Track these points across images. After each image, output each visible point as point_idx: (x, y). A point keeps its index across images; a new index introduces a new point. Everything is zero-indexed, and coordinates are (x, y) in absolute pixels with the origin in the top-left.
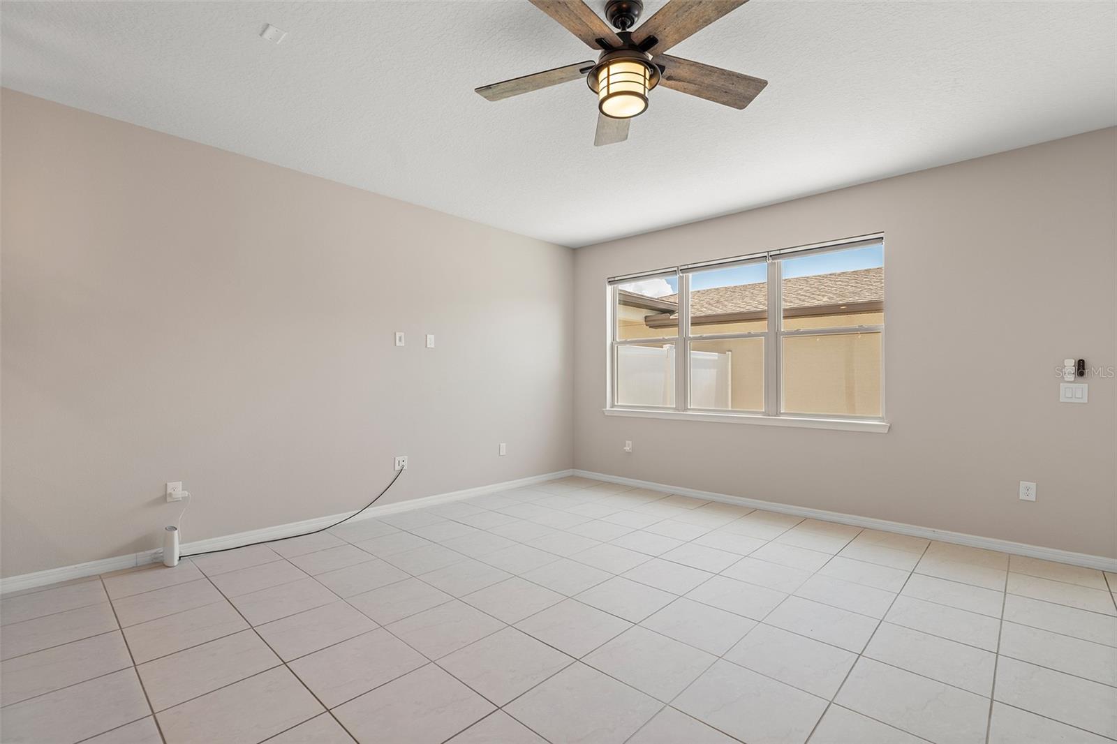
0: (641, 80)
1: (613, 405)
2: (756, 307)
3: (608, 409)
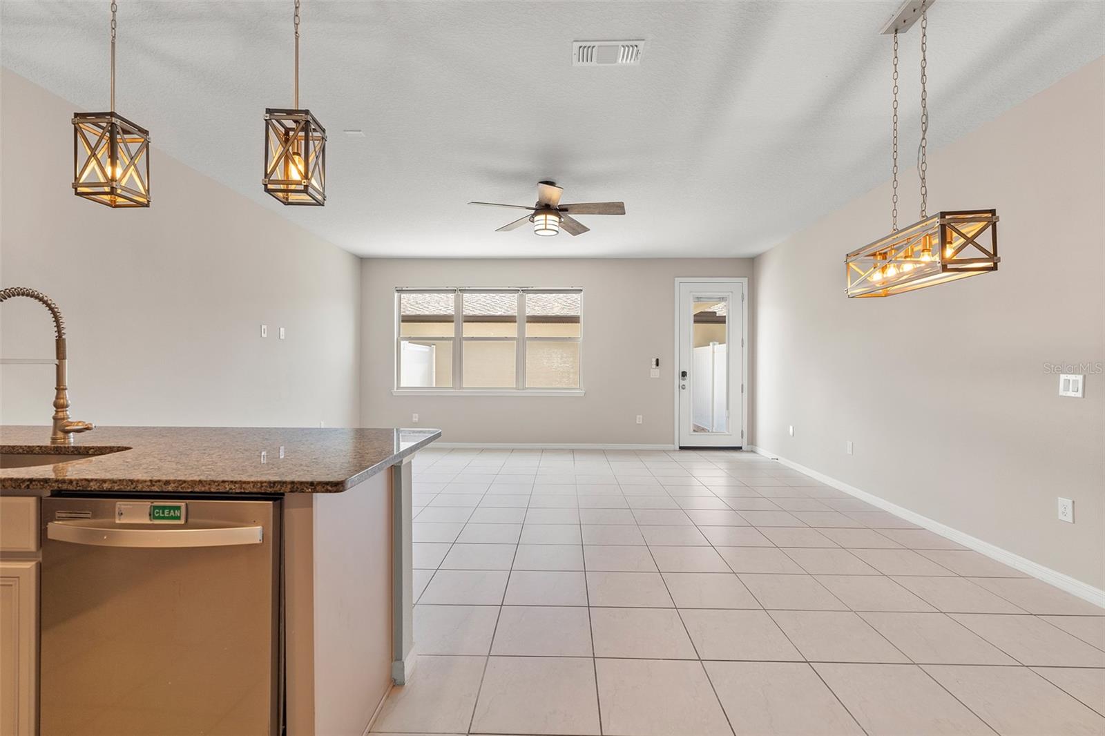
0: (557, 224)
1: (398, 388)
2: (446, 311)
3: (395, 390)
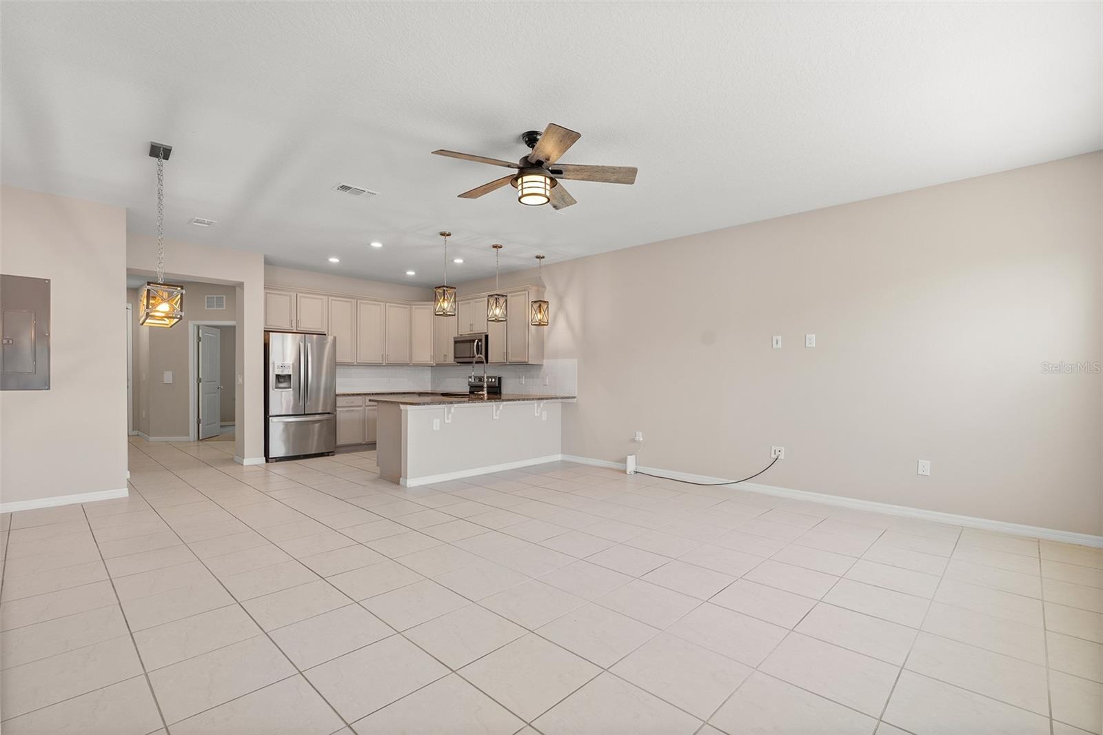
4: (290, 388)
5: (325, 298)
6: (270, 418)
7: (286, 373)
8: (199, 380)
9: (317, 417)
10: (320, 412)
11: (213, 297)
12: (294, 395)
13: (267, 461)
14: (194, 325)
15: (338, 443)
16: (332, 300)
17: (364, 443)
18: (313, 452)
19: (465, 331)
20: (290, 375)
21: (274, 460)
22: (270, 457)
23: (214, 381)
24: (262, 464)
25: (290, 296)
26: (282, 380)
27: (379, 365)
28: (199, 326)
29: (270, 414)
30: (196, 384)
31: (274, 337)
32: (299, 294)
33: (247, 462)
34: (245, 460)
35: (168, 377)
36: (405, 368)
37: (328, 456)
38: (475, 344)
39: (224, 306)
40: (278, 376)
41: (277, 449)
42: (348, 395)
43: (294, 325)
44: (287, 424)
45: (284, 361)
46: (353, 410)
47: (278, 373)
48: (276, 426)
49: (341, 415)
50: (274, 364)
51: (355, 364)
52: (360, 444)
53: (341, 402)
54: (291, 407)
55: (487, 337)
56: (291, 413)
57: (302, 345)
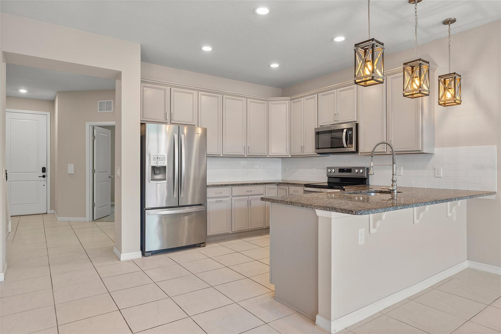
4: (165, 179)
5: (195, 93)
6: (147, 211)
7: (160, 164)
8: (94, 171)
9: (187, 210)
10: (189, 204)
11: (104, 102)
12: (168, 188)
13: (143, 255)
14: (90, 125)
15: (208, 234)
16: (202, 95)
17: (231, 232)
18: (184, 244)
19: (327, 121)
20: (165, 167)
21: (150, 253)
22: (146, 250)
23: (107, 172)
24: (139, 259)
25: (165, 90)
26: (158, 172)
27: (241, 157)
28: (93, 127)
29: (147, 207)
30: (91, 174)
31: (149, 127)
32: (172, 89)
33: (124, 257)
34: (122, 255)
35: (71, 169)
36: (261, 159)
37: (200, 247)
38: (344, 134)
39: (112, 109)
40: (154, 168)
41: (153, 244)
42: (218, 186)
43: (168, 118)
44: (162, 217)
45: (158, 152)
46: (222, 201)
47: (155, 165)
48: (152, 219)
49: (212, 206)
50: (150, 155)
51: (221, 155)
52: (228, 234)
53: (211, 192)
54: (165, 199)
55: (357, 125)
56: (164, 206)
57: (176, 136)
